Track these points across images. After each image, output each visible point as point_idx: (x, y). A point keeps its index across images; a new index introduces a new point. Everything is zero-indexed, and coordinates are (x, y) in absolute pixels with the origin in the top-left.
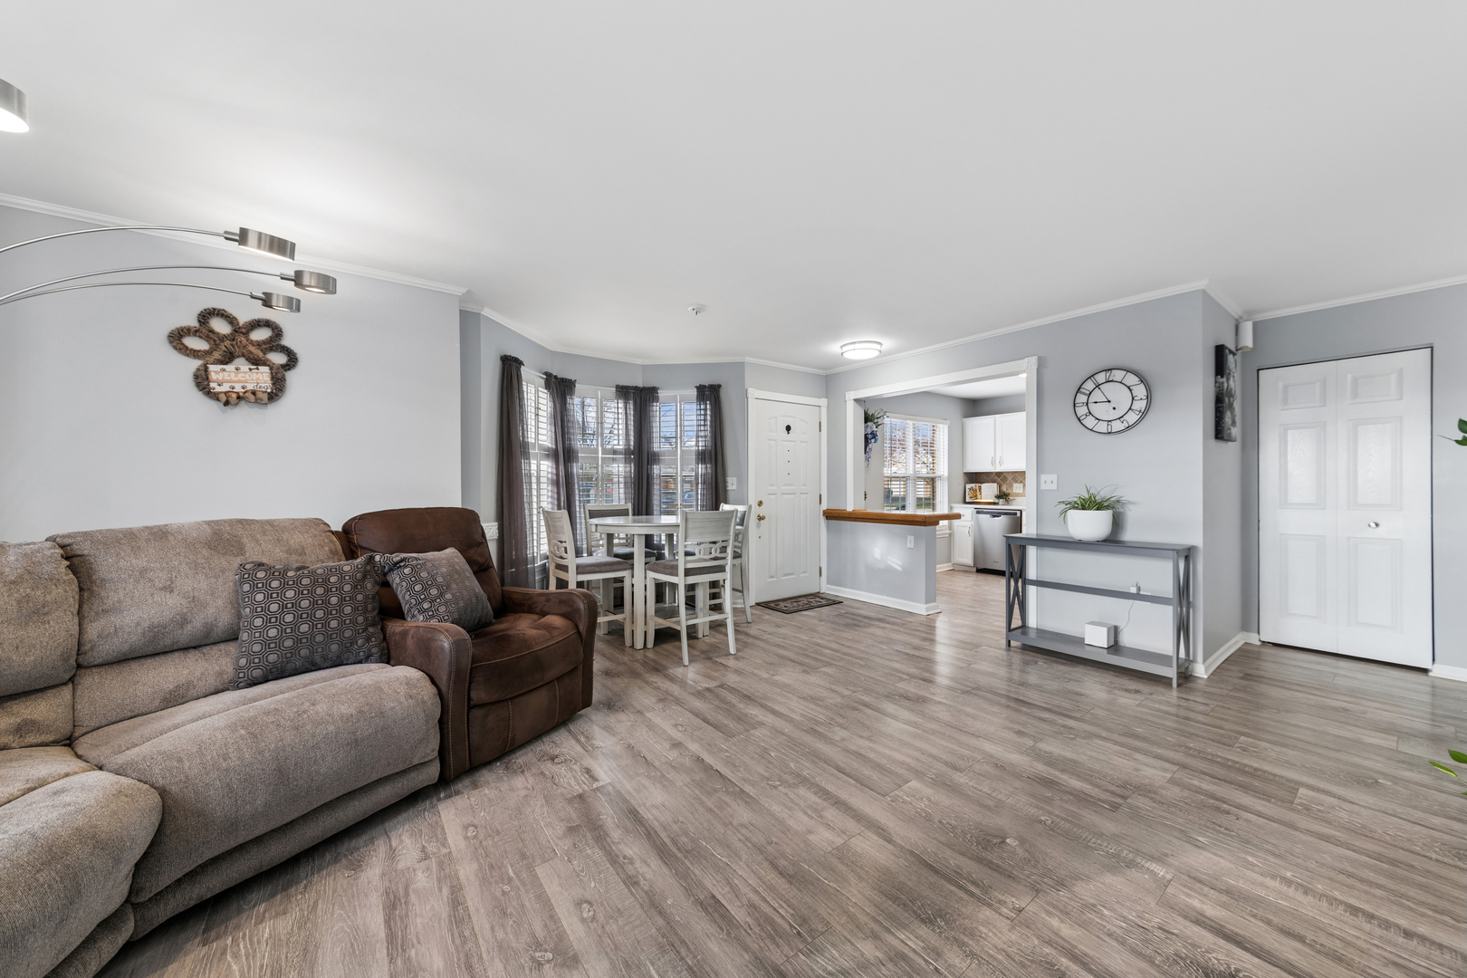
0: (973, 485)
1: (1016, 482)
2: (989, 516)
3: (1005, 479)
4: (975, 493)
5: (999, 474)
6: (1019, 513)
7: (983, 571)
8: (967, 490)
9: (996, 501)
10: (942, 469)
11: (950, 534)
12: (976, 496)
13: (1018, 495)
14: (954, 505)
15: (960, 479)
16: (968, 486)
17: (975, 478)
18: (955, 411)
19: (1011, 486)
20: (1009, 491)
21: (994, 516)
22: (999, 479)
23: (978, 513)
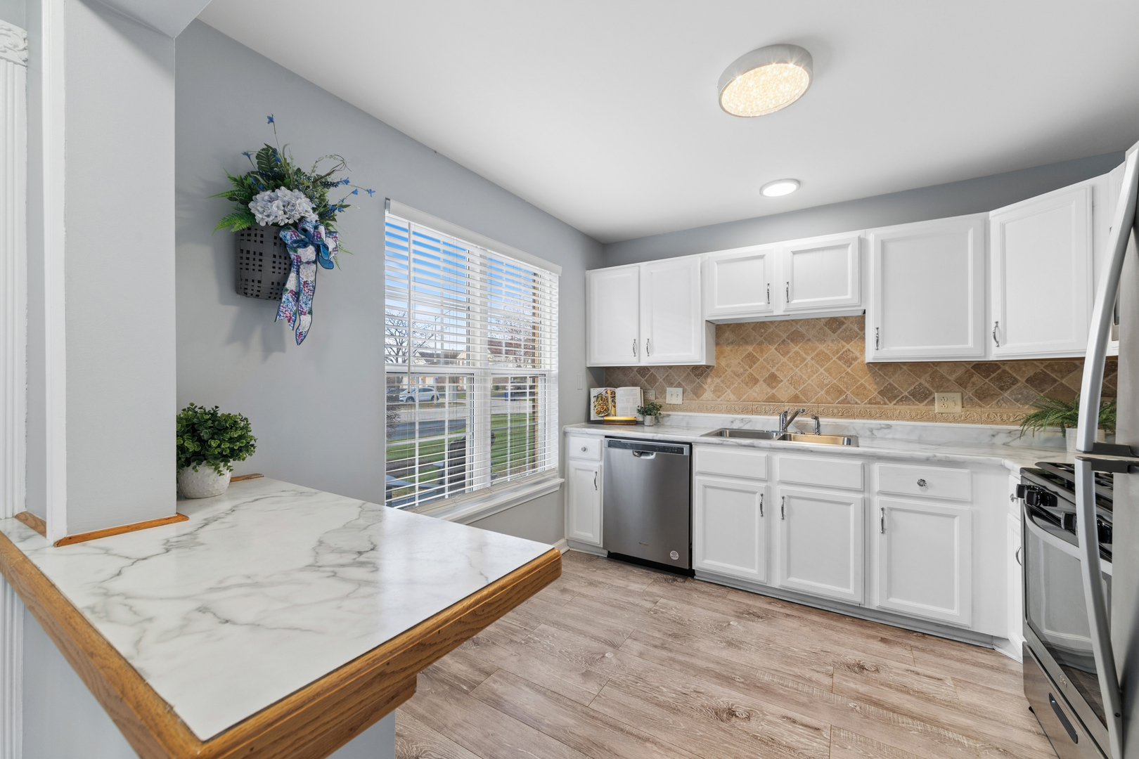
0: (602, 390)
1: (671, 385)
2: (630, 452)
3: (652, 381)
4: (606, 405)
5: (643, 370)
6: (686, 448)
7: (617, 558)
8: (593, 400)
9: (640, 418)
10: (550, 361)
11: (562, 485)
12: (607, 410)
13: (674, 408)
14: (569, 429)
15: (580, 380)
16: (595, 392)
17: (606, 377)
18: (573, 254)
19: (663, 392)
20: (659, 402)
21: (641, 454)
22: (643, 380)
23: (610, 445)
